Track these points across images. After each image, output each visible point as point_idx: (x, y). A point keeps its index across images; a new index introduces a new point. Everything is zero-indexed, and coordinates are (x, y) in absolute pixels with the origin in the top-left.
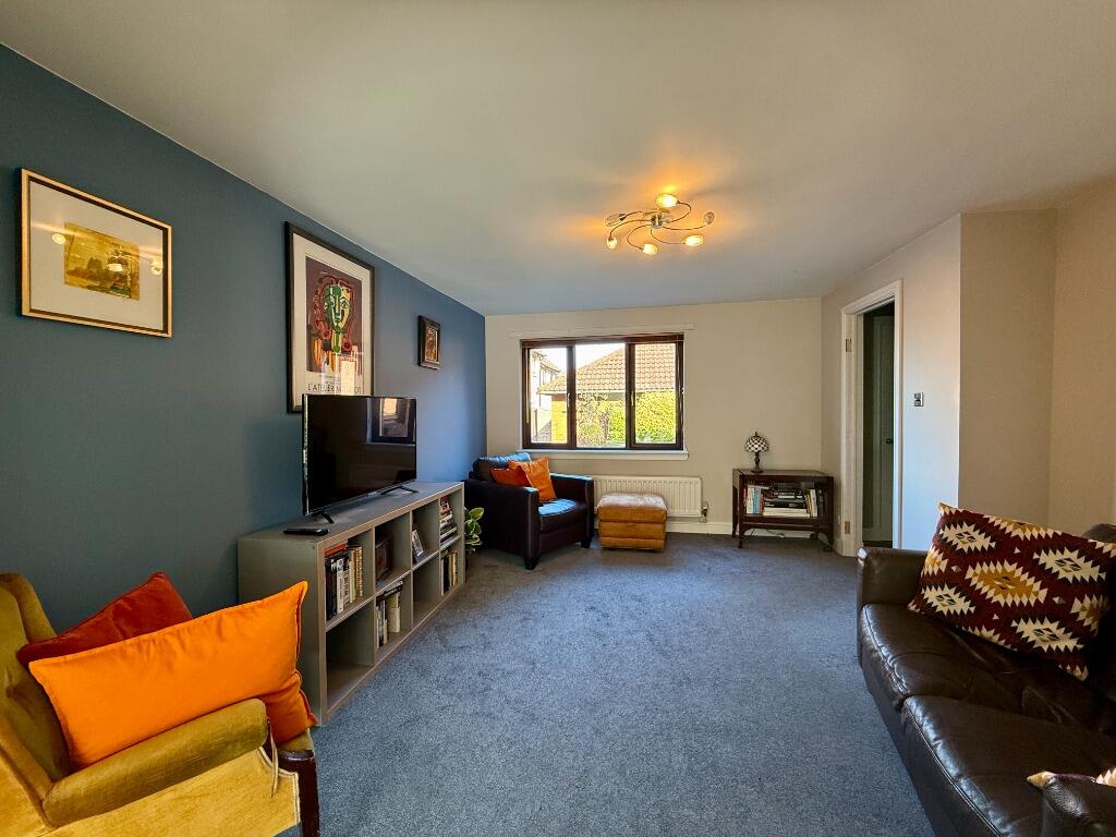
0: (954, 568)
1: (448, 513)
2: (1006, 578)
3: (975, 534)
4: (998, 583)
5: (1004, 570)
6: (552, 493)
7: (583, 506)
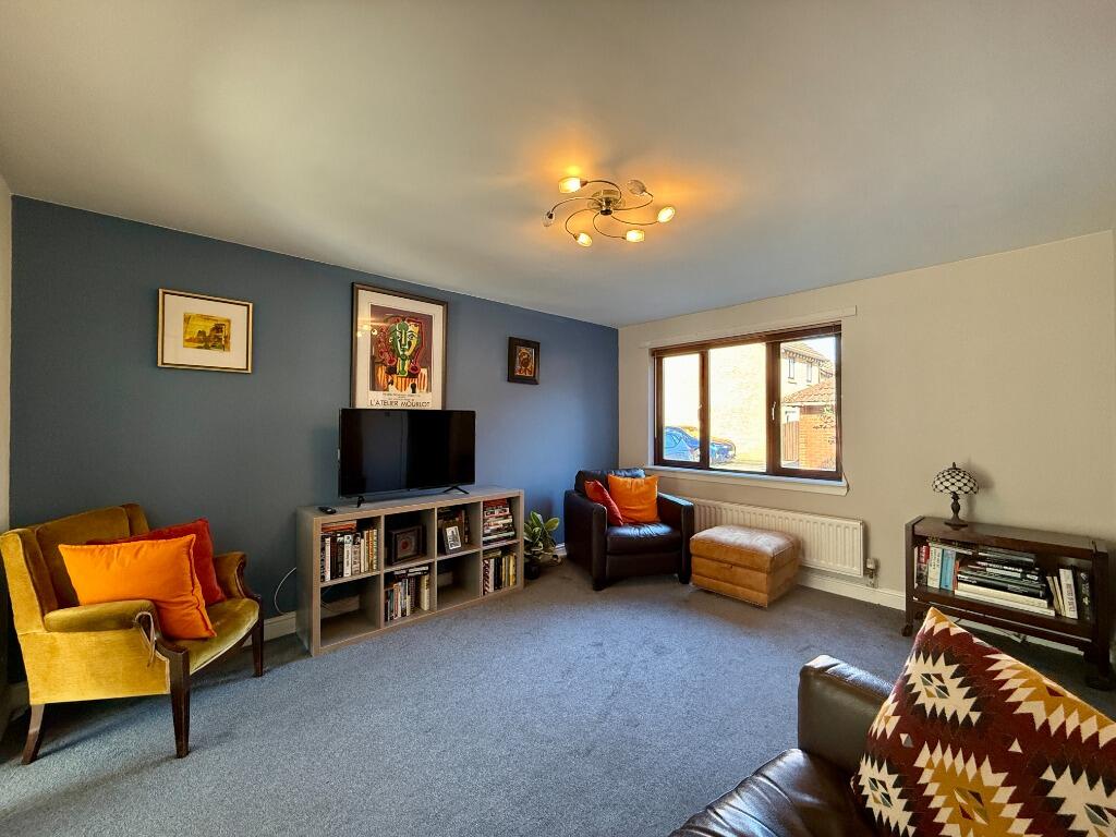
0: (904, 737)
1: (506, 517)
2: (977, 796)
3: (952, 684)
4: (960, 799)
5: (978, 777)
6: (653, 514)
7: (678, 534)
